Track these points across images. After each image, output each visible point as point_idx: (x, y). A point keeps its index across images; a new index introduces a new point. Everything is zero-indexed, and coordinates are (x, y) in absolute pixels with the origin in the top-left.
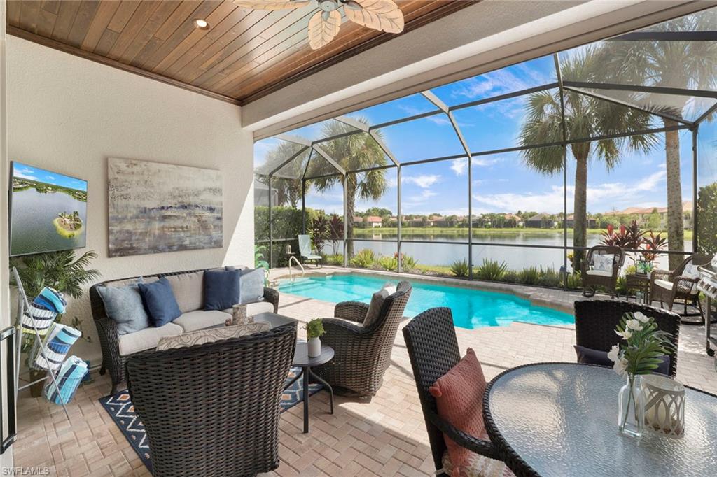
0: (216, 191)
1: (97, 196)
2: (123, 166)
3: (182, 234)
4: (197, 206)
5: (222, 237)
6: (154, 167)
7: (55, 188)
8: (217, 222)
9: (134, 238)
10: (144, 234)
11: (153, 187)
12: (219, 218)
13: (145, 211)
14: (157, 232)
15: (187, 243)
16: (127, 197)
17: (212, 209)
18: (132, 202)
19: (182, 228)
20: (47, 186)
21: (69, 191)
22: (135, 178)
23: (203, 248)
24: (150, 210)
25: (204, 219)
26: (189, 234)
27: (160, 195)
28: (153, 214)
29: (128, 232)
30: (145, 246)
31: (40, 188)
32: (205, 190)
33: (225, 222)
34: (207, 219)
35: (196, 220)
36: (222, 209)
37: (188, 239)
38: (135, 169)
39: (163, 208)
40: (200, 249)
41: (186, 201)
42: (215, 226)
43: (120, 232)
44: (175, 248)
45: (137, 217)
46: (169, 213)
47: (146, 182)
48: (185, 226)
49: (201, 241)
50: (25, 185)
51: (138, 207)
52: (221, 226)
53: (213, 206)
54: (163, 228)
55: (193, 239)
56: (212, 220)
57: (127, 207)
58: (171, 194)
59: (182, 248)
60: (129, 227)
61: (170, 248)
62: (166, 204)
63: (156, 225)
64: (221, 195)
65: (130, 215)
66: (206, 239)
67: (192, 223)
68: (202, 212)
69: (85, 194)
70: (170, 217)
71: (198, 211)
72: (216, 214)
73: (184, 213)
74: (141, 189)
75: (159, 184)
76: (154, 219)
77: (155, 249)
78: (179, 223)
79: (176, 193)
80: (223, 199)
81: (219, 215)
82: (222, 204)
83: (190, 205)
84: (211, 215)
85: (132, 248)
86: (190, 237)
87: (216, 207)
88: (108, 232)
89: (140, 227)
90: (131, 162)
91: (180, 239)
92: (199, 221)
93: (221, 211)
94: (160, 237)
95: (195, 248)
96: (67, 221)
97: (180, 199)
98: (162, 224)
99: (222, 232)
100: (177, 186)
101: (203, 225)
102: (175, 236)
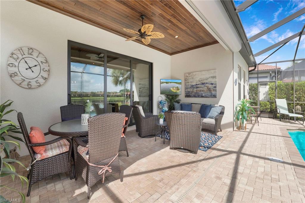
0: (214, 77)
1: (183, 84)
2: (188, 75)
3: (202, 92)
4: (207, 83)
5: (216, 94)
6: (194, 73)
7: (171, 82)
8: (214, 89)
9: (190, 93)
10: (192, 92)
11: (194, 79)
12: (215, 87)
13: (192, 86)
14: (195, 91)
15: (204, 95)
16: (188, 82)
17: (212, 84)
18: (190, 84)
19: (202, 90)
20: (169, 82)
21: (175, 83)
22: (190, 77)
23: (209, 97)
24: (194, 85)
25: (209, 87)
26: (204, 92)
27: (196, 81)
28: (194, 86)
29: (189, 91)
30: (192, 95)
31: (167, 83)
32: (209, 78)
33: (217, 88)
34: (210, 87)
35: (206, 88)
36: (216, 83)
37: (204, 94)
38: (190, 75)
39: (197, 85)
40: (208, 97)
41: (203, 82)
42: (213, 90)
43: (187, 91)
44: (200, 96)
45: (191, 88)
46: (199, 86)
47: (192, 78)
48: (203, 90)
49: (208, 95)
50: (163, 83)
51: (191, 85)
52: (216, 90)
53: (213, 83)
54: (197, 90)
55: (205, 94)
56: (212, 88)
57: (188, 85)
58: (199, 80)
59: (202, 97)
60: (189, 90)
61: (199, 96)
62: (198, 84)
63: (195, 89)
64: (216, 78)
65: (189, 87)
66: (210, 94)
67: (205, 89)
68: (209, 85)
69: (181, 83)
70: (198, 87)
71: (207, 85)
72: (214, 86)
73: (203, 86)
74: (191, 80)
75: (196, 78)
76: (194, 88)
77: (195, 96)
78: (201, 89)
79: (200, 80)
80: (217, 80)
81: (215, 86)
82: (216, 82)
83: (204, 83)
84: (212, 86)
85: (189, 96)
86: (205, 93)
87: (214, 83)
88: (185, 91)
89: (191, 90)
90: (189, 74)
91: (202, 94)
92: (207, 88)
93: (216, 84)
94: (196, 93)
95: (206, 97)
96: (175, 89)
97: (201, 82)
98: (197, 89)
99: (216, 92)
100: (200, 78)
101: (209, 89)
102: (200, 93)
